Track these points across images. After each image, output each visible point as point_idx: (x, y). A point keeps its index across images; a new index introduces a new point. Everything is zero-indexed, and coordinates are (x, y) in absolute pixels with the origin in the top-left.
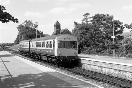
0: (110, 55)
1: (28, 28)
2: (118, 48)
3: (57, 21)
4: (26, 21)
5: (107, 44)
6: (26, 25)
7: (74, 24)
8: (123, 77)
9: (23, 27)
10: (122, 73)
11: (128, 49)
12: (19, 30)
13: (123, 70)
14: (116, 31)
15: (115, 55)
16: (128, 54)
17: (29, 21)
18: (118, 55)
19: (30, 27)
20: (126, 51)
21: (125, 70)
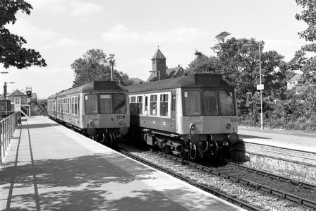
0: (255, 125)
1: (94, 66)
2: (272, 110)
3: (159, 51)
4: (91, 52)
5: (250, 103)
6: (90, 60)
7: (196, 56)
8: (264, 168)
9: (84, 63)
10: (262, 159)
11: (290, 112)
12: (76, 71)
13: (264, 154)
14: (271, 73)
15: (264, 125)
16: (290, 123)
17: (98, 51)
18: (271, 125)
19: (101, 64)
20: (285, 117)
21: (268, 155)
